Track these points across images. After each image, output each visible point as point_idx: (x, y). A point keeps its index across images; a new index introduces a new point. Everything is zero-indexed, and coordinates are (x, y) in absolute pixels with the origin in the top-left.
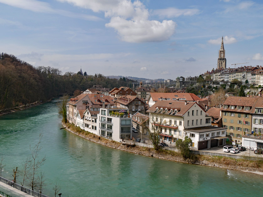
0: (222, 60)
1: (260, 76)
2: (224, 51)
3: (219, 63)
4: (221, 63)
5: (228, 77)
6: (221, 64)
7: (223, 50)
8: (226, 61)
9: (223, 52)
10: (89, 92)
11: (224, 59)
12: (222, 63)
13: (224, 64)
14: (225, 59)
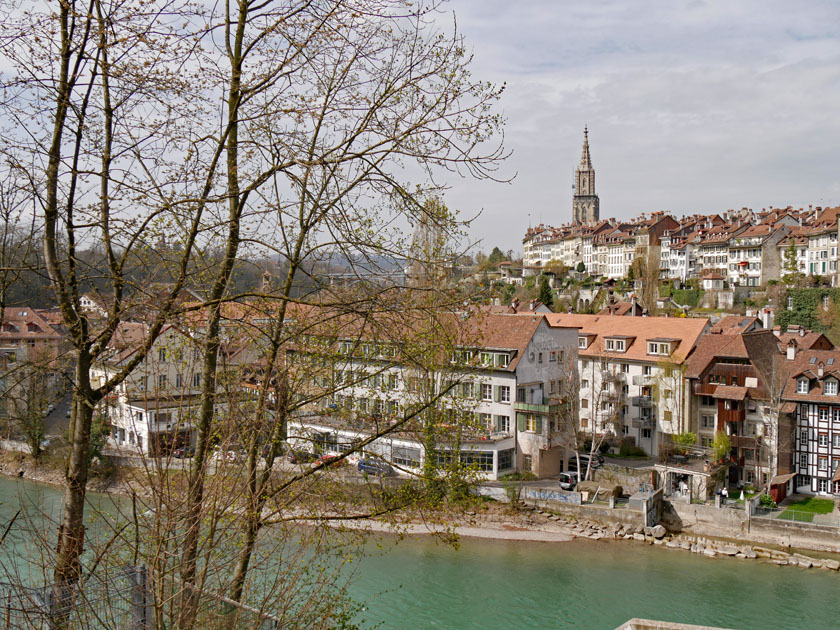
0: (587, 198)
1: (607, 250)
2: (591, 173)
3: (577, 209)
4: (581, 210)
5: (549, 253)
6: (580, 214)
7: (586, 169)
8: (597, 203)
9: (587, 175)
10: (89, 303)
11: (589, 197)
12: (584, 209)
13: (591, 211)
14: (596, 197)
